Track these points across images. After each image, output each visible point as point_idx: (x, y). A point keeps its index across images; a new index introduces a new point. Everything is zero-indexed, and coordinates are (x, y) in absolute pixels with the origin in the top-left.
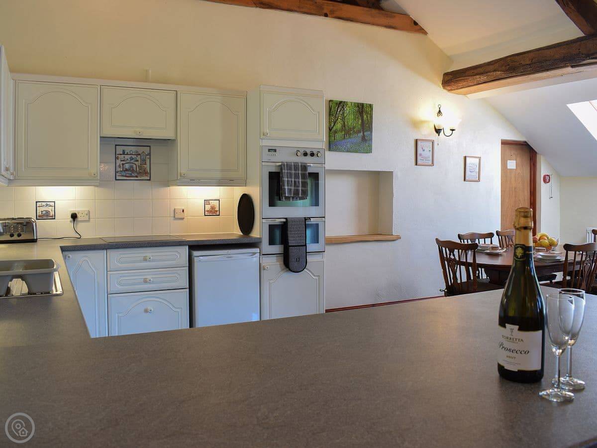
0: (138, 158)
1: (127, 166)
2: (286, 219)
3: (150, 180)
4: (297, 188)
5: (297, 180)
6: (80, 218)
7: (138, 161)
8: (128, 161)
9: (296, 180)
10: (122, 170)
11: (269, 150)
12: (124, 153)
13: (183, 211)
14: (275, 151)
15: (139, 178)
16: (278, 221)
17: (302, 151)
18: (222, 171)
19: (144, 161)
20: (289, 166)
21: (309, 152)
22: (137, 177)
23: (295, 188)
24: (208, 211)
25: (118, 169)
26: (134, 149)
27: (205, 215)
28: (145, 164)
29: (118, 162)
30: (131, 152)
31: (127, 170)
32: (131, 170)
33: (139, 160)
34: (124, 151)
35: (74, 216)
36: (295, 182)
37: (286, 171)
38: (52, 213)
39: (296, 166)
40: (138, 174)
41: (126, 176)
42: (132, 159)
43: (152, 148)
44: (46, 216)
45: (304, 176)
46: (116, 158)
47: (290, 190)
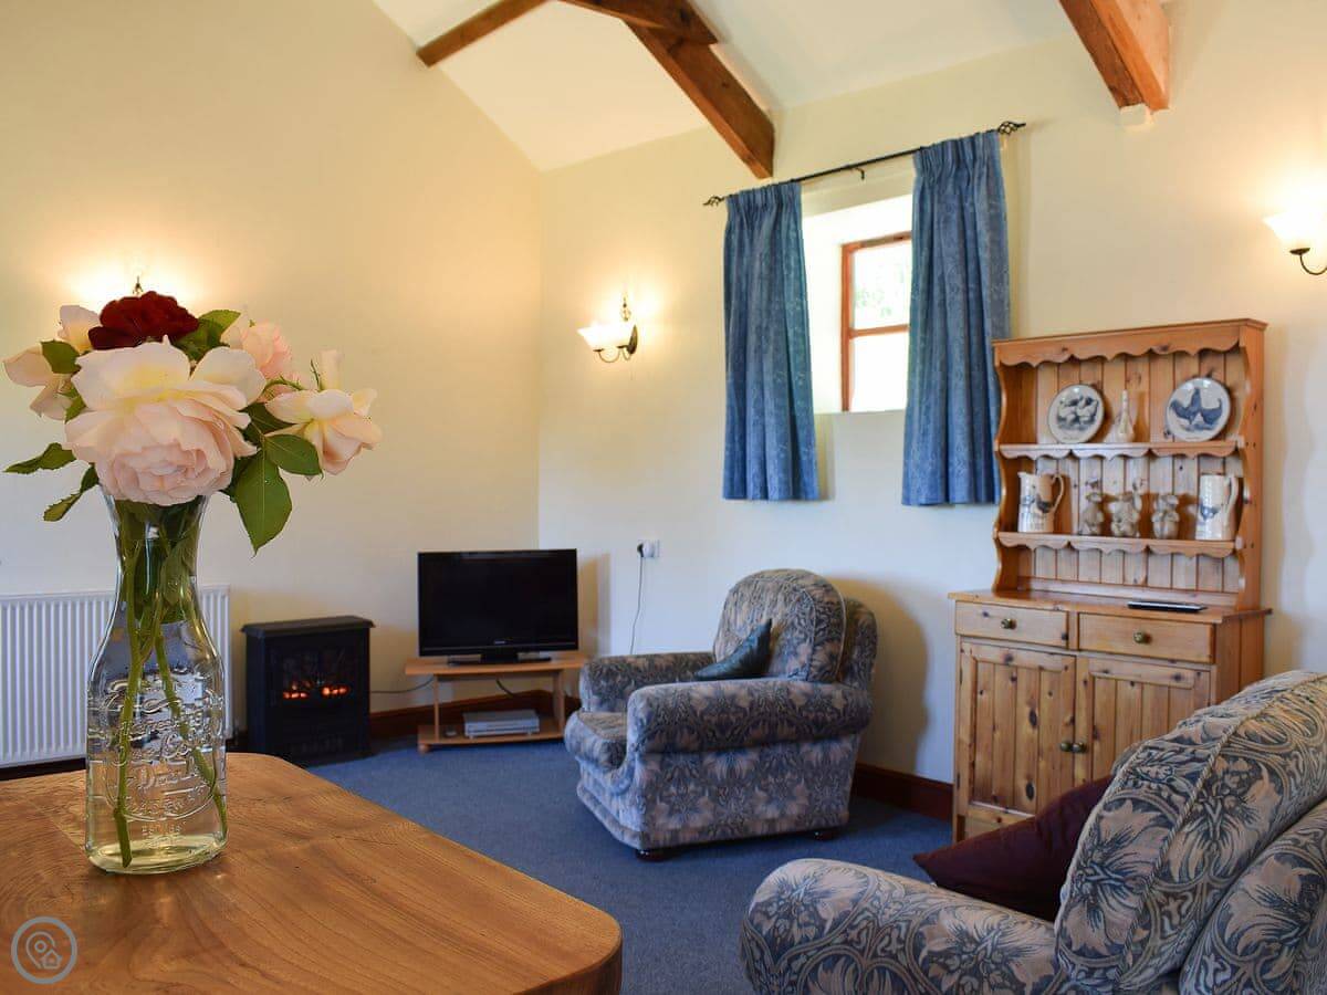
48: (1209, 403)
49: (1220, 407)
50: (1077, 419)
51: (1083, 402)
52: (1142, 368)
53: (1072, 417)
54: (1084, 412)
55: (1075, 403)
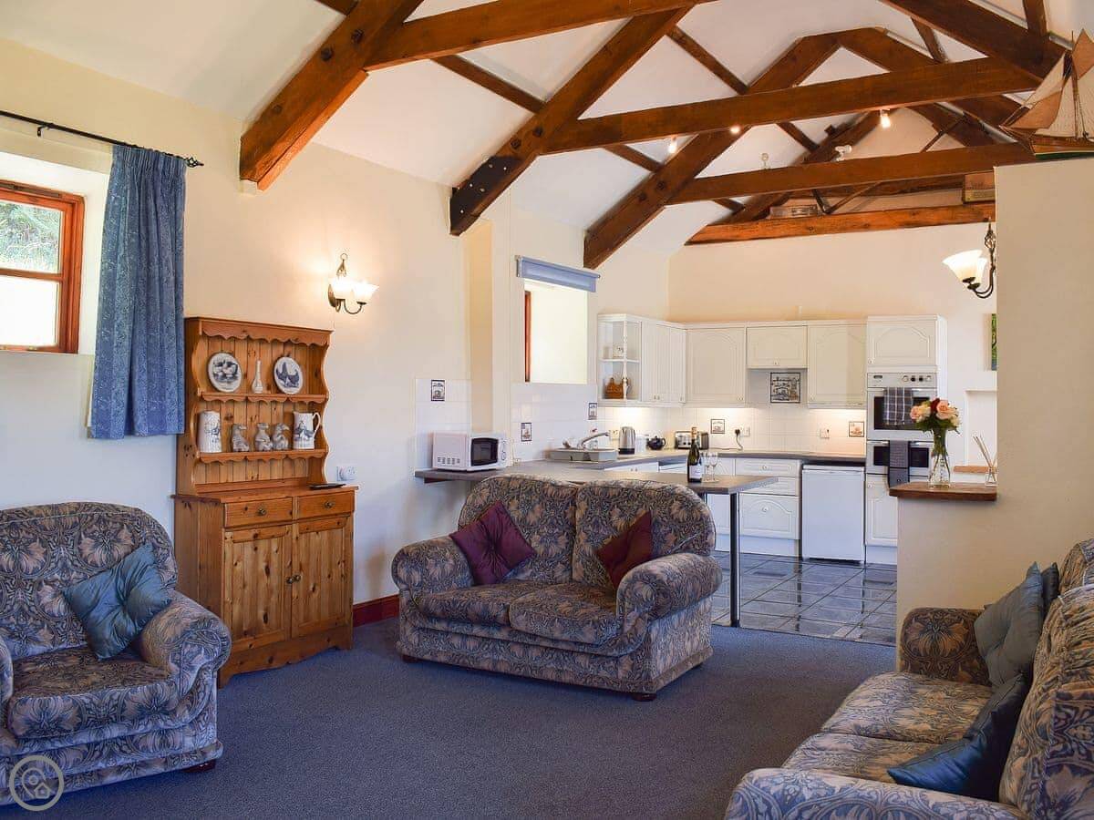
0: (790, 383)
1: (780, 391)
2: (889, 441)
3: (799, 403)
5: (900, 405)
6: (741, 434)
7: (789, 386)
8: (781, 387)
10: (776, 394)
11: (875, 377)
12: (778, 380)
13: (828, 431)
14: (881, 377)
15: (790, 401)
16: (882, 444)
17: (910, 377)
18: (848, 395)
19: (794, 387)
20: (892, 392)
21: (917, 377)
22: (788, 400)
23: (899, 412)
24: (852, 432)
25: (773, 394)
26: (786, 376)
27: (850, 436)
28: (796, 389)
29: (773, 386)
30: (784, 379)
31: (780, 394)
32: (783, 394)
33: (791, 385)
34: (778, 378)
35: (738, 432)
36: (898, 407)
37: (889, 396)
38: (722, 429)
39: (900, 391)
40: (789, 397)
41: (779, 399)
42: (784, 384)
43: (801, 374)
44: (718, 431)
45: (907, 401)
46: (772, 384)
47: (892, 415)
48: (291, 372)
49: (297, 374)
50: (225, 376)
51: (225, 365)
52: (255, 346)
53: (220, 374)
54: (229, 371)
55: (221, 365)
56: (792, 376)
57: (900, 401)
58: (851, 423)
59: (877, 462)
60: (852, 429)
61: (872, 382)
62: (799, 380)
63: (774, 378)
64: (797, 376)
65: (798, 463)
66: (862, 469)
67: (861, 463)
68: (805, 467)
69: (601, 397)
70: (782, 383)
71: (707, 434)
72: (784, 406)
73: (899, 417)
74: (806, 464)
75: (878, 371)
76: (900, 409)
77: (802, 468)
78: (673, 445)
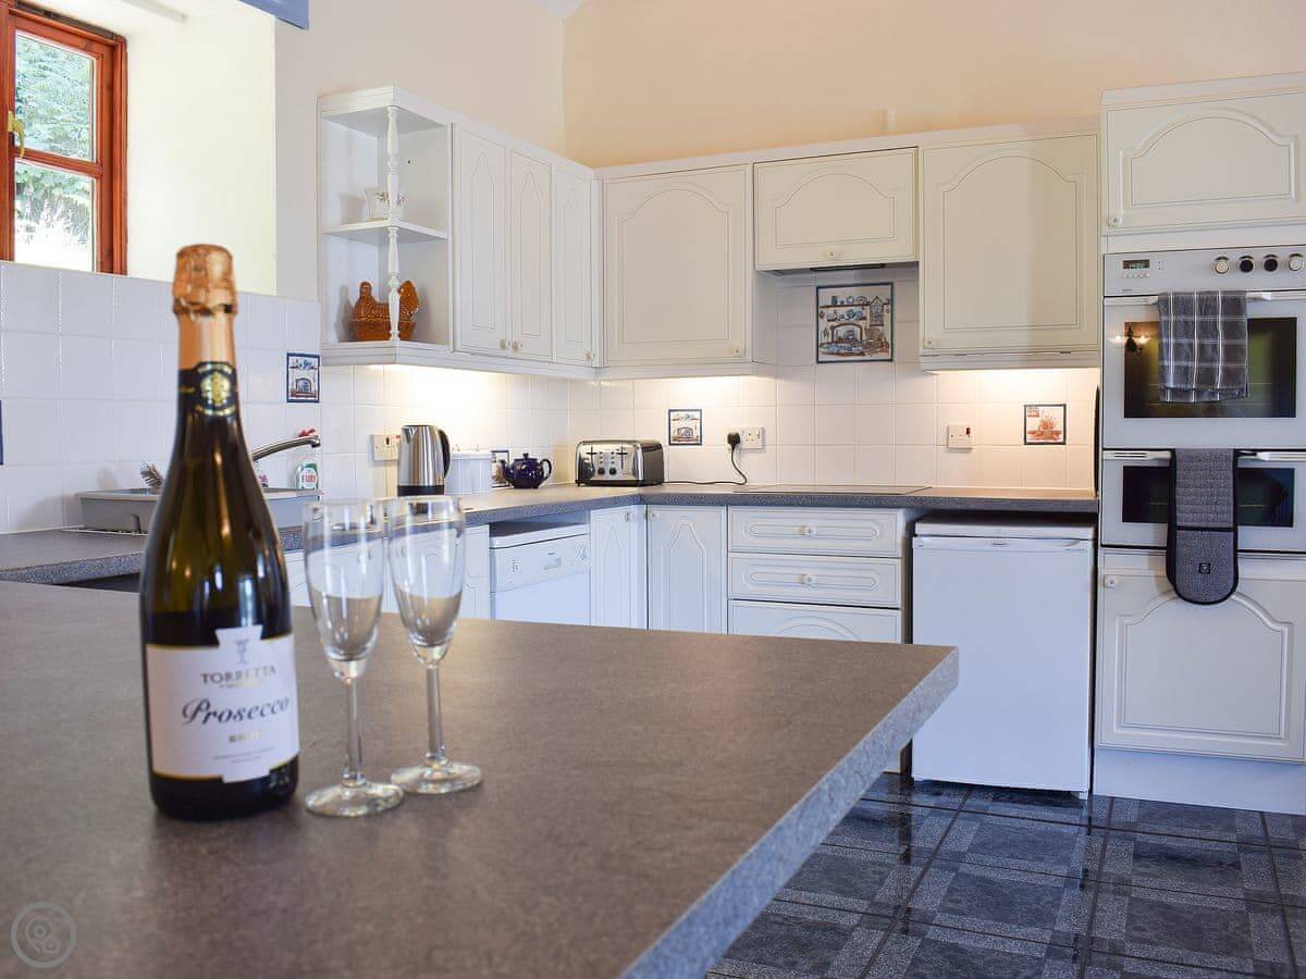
0: (866, 312)
1: (841, 332)
2: (1173, 451)
3: (891, 360)
4: (1207, 365)
5: (1208, 342)
6: (745, 443)
7: (865, 318)
8: (843, 321)
9: (1206, 341)
10: (830, 340)
11: (1127, 264)
12: (834, 305)
13: (968, 432)
14: (1146, 264)
15: (867, 357)
16: (1150, 459)
17: (1238, 259)
18: (1034, 328)
19: (878, 319)
20: (1182, 303)
21: (1259, 260)
22: (862, 354)
23: (1204, 365)
24: (1033, 433)
25: (823, 340)
26: (855, 292)
27: (1026, 444)
28: (882, 325)
29: (824, 324)
30: (851, 300)
31: (840, 340)
32: (850, 339)
33: (868, 317)
34: (834, 299)
35: (734, 440)
36: (1202, 347)
37: (1173, 318)
38: (696, 433)
39: (1207, 302)
40: (865, 347)
41: (838, 354)
42: (851, 314)
43: (896, 285)
44: (685, 439)
45: (1232, 330)
46: (819, 315)
47: (1183, 373)
56: (870, 293)
57: (1208, 330)
58: (1030, 409)
59: (1132, 513)
60: (1034, 424)
61: (1118, 280)
62: (891, 302)
63: (826, 297)
64: (884, 293)
65: (899, 519)
66: (1088, 532)
67: (1082, 516)
68: (920, 528)
69: (333, 337)
70: (842, 311)
71: (658, 447)
72: (853, 374)
73: (1207, 377)
74: (920, 519)
75: (1135, 246)
76: (1206, 354)
77: (911, 533)
78: (573, 476)
